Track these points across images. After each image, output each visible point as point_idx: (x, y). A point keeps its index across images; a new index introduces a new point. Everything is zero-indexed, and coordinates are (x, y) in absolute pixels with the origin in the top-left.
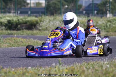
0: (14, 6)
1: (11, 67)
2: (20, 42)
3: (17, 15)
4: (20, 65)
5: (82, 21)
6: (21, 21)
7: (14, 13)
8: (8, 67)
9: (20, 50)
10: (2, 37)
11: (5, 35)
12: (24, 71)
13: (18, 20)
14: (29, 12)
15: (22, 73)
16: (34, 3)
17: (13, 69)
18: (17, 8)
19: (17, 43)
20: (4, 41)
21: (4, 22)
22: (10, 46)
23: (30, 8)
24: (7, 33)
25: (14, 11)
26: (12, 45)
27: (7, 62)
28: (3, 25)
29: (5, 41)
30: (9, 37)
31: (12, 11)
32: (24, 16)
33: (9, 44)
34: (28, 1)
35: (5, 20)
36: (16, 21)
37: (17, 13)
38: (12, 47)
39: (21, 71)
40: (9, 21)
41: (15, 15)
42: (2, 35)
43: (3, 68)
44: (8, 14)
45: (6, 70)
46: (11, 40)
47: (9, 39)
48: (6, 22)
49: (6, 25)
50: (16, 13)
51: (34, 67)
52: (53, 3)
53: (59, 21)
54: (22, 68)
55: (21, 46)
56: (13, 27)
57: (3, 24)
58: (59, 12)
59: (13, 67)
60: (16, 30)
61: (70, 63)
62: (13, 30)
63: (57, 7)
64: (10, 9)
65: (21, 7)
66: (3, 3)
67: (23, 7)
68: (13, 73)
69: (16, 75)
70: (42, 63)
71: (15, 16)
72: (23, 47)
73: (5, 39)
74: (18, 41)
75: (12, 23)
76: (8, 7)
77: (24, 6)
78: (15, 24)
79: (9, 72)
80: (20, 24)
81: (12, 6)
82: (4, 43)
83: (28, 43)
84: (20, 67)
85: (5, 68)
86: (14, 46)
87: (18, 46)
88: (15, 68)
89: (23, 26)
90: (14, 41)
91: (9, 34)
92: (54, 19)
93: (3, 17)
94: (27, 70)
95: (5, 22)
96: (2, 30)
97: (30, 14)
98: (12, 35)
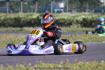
0: (89, 5)
1: (85, 61)
2: (94, 38)
4: (94, 59)
6: (95, 19)
7: (88, 12)
8: (83, 61)
9: (94, 45)
10: (77, 34)
11: (81, 32)
12: (97, 64)
13: (93, 18)
14: (103, 11)
15: (95, 66)
17: (88, 63)
18: (91, 8)
19: (91, 39)
20: (79, 37)
21: (79, 20)
22: (85, 41)
25: (89, 10)
26: (87, 41)
27: (82, 56)
28: (79, 23)
31: (87, 10)
32: (98, 15)
33: (84, 40)
34: (102, 1)
35: (81, 18)
36: (90, 19)
38: (87, 43)
39: (95, 64)
40: (84, 20)
41: (89, 13)
42: (77, 32)
43: (78, 62)
44: (83, 13)
45: (81, 63)
46: (86, 36)
47: (84, 36)
48: (81, 20)
49: (81, 23)
50: (91, 12)
54: (95, 61)
55: (95, 42)
56: (88, 24)
59: (87, 61)
60: (91, 27)
62: (88, 27)
64: (85, 8)
65: (95, 6)
66: (79, 3)
67: (97, 7)
69: (90, 67)
72: (96, 43)
73: (80, 35)
74: (92, 37)
75: (87, 20)
76: (84, 6)
77: (98, 5)
78: (90, 22)
79: (84, 65)
81: (87, 5)
82: (79, 39)
83: (101, 39)
84: (93, 61)
85: (80, 62)
86: (89, 41)
87: (92, 42)
88: (89, 61)
90: (88, 37)
93: (79, 16)
94: (100, 63)
96: (78, 27)
97: (104, 12)
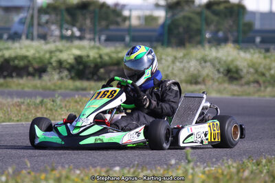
3: (97, 44)
5: (251, 61)
16: (139, 18)
23: (130, 29)
24: (71, 87)
29: (66, 106)
30: (77, 96)
37: (99, 39)
51: (128, 168)
52: (184, 18)
53: (197, 60)
57: (65, 64)
58: (198, 38)
61: (214, 160)
63: (194, 26)
68: (76, 180)
70: (147, 159)
71: (93, 48)
80: (104, 65)
89: (111, 71)
91: (77, 89)
92: (184, 55)
95: (70, 61)
98: (84, 92)
